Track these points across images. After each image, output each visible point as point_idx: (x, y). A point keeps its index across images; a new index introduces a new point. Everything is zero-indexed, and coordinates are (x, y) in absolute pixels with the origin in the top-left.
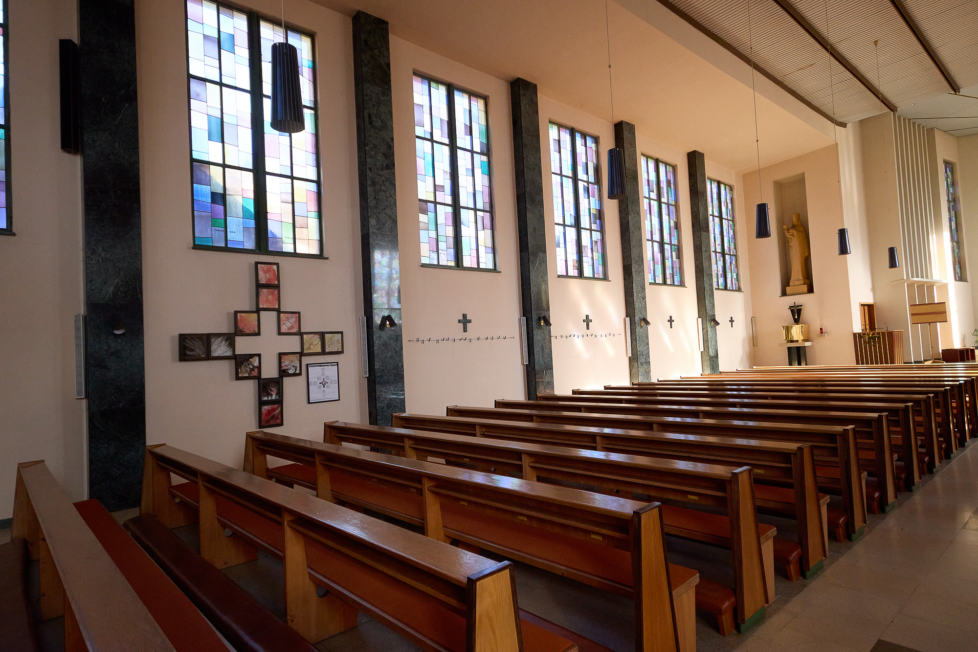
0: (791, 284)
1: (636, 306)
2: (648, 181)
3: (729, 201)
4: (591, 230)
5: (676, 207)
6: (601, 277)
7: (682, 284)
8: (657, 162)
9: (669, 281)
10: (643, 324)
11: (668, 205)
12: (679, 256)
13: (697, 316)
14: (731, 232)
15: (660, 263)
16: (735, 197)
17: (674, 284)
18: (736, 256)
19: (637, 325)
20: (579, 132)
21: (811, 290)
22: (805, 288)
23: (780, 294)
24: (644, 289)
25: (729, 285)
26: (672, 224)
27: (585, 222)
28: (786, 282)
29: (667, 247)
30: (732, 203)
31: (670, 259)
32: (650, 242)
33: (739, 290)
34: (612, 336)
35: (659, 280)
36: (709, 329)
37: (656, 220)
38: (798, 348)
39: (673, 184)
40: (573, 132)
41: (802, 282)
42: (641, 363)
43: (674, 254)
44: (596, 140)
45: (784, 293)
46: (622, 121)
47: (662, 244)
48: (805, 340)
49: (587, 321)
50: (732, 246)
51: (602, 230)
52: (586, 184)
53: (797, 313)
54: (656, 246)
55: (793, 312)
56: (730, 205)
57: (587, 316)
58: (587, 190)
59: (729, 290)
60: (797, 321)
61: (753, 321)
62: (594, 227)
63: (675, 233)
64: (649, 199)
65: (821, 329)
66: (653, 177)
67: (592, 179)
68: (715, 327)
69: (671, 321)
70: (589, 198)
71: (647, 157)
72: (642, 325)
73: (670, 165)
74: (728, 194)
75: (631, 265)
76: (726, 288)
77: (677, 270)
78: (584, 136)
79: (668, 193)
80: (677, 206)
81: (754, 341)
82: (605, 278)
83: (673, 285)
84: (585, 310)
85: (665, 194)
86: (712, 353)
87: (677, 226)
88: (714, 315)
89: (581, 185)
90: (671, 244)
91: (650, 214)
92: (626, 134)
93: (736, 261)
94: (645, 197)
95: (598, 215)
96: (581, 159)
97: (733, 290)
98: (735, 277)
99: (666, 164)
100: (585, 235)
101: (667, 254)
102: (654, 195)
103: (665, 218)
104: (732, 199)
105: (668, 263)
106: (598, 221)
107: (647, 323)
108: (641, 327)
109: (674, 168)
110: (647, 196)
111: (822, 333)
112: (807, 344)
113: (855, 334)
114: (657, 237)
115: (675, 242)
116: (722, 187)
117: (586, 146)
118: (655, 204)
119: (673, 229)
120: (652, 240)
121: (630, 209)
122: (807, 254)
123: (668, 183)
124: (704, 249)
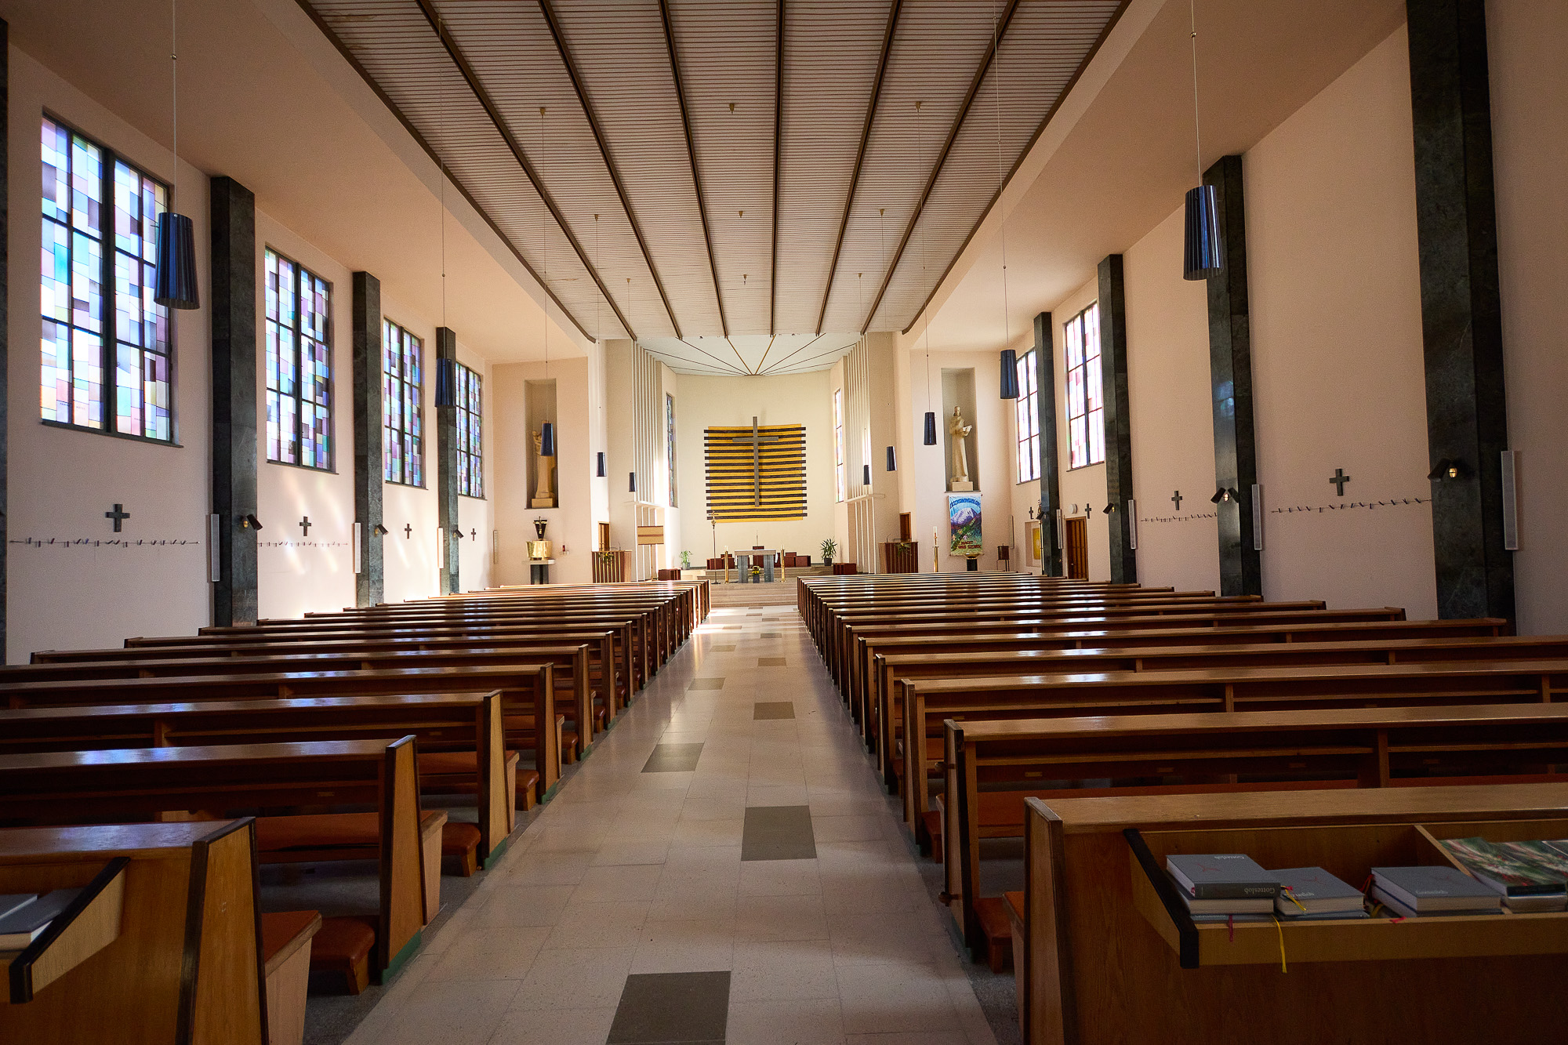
0: (537, 496)
1: (370, 510)
2: (390, 352)
3: (477, 393)
4: (315, 404)
5: (420, 391)
6: (325, 467)
7: (422, 485)
8: (402, 331)
9: (407, 481)
10: (378, 531)
11: (411, 386)
12: (421, 451)
13: (438, 526)
14: (478, 429)
15: (398, 456)
16: (484, 389)
17: (413, 483)
18: (480, 457)
19: (370, 534)
20: (306, 270)
21: (556, 505)
22: (550, 502)
23: (525, 506)
24: (380, 487)
25: (472, 491)
26: (415, 411)
27: (308, 391)
28: (532, 494)
29: (407, 438)
30: (480, 395)
31: (410, 453)
32: (388, 430)
33: (482, 497)
34: (336, 545)
35: (397, 478)
36: (451, 542)
37: (396, 403)
38: (541, 566)
39: (419, 361)
40: (297, 269)
41: (548, 495)
42: (373, 582)
43: (415, 447)
44: (328, 287)
45: (529, 506)
46: (364, 273)
47: (402, 433)
48: (548, 558)
49: (305, 524)
50: (478, 446)
51: (329, 405)
52: (311, 342)
53: (541, 528)
54: (395, 434)
55: (537, 526)
56: (477, 397)
57: (305, 519)
58: (312, 349)
59: (473, 497)
60: (541, 537)
61: (495, 534)
62: (319, 400)
63: (417, 421)
64: (390, 375)
65: (564, 546)
66: (395, 348)
67: (320, 337)
68: (457, 539)
69: (408, 530)
70: (314, 361)
71: (391, 322)
72: (377, 533)
73: (415, 337)
74: (476, 385)
75: (366, 456)
76: (469, 494)
77: (417, 467)
78: (313, 277)
79: (411, 372)
80: (421, 389)
81: (495, 558)
82: (331, 469)
83: (412, 485)
84: (303, 510)
85: (409, 373)
86: (453, 572)
87: (420, 414)
88: (457, 526)
89: (305, 342)
90: (411, 434)
91: (390, 394)
92: (369, 291)
93: (481, 463)
94: (386, 372)
95: (325, 384)
96: (307, 307)
97: (475, 497)
98: (479, 483)
99: (412, 336)
100: (307, 409)
101: (408, 446)
102: (395, 371)
103: (407, 401)
104: (480, 390)
105: (408, 458)
106: (324, 393)
107: (384, 531)
108: (376, 535)
109: (421, 342)
110: (388, 371)
111: (564, 550)
112: (550, 562)
113: (593, 553)
114: (396, 424)
115: (416, 432)
116: (471, 374)
117: (313, 290)
118: (396, 382)
119: (415, 417)
120: (390, 427)
121: (369, 386)
122: (553, 466)
123: (413, 358)
124: (450, 446)
